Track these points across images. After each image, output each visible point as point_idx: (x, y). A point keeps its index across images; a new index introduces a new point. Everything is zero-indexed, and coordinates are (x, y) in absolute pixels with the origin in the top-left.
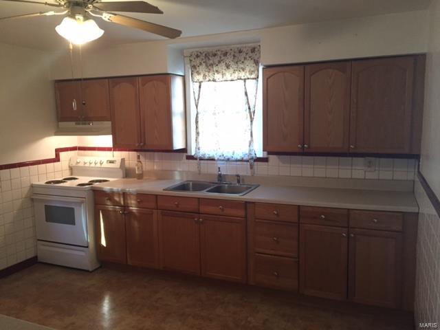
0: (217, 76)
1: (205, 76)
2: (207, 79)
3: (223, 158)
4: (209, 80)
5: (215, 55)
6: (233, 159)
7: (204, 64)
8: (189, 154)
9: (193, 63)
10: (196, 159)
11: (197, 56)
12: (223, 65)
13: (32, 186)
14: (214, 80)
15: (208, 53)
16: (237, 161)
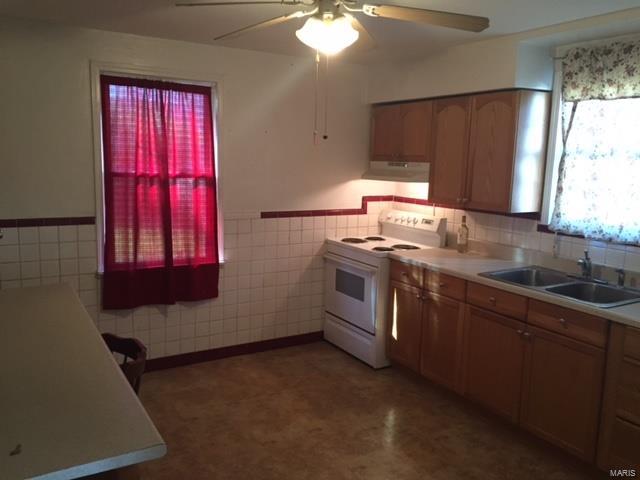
0: (609, 91)
1: (586, 90)
2: (589, 97)
3: (600, 236)
4: (592, 98)
5: (608, 52)
6: (619, 240)
7: (586, 70)
8: (543, 223)
9: (568, 69)
10: (552, 232)
11: (577, 56)
12: (622, 68)
13: (327, 242)
14: (602, 98)
15: (597, 49)
16: (626, 244)
